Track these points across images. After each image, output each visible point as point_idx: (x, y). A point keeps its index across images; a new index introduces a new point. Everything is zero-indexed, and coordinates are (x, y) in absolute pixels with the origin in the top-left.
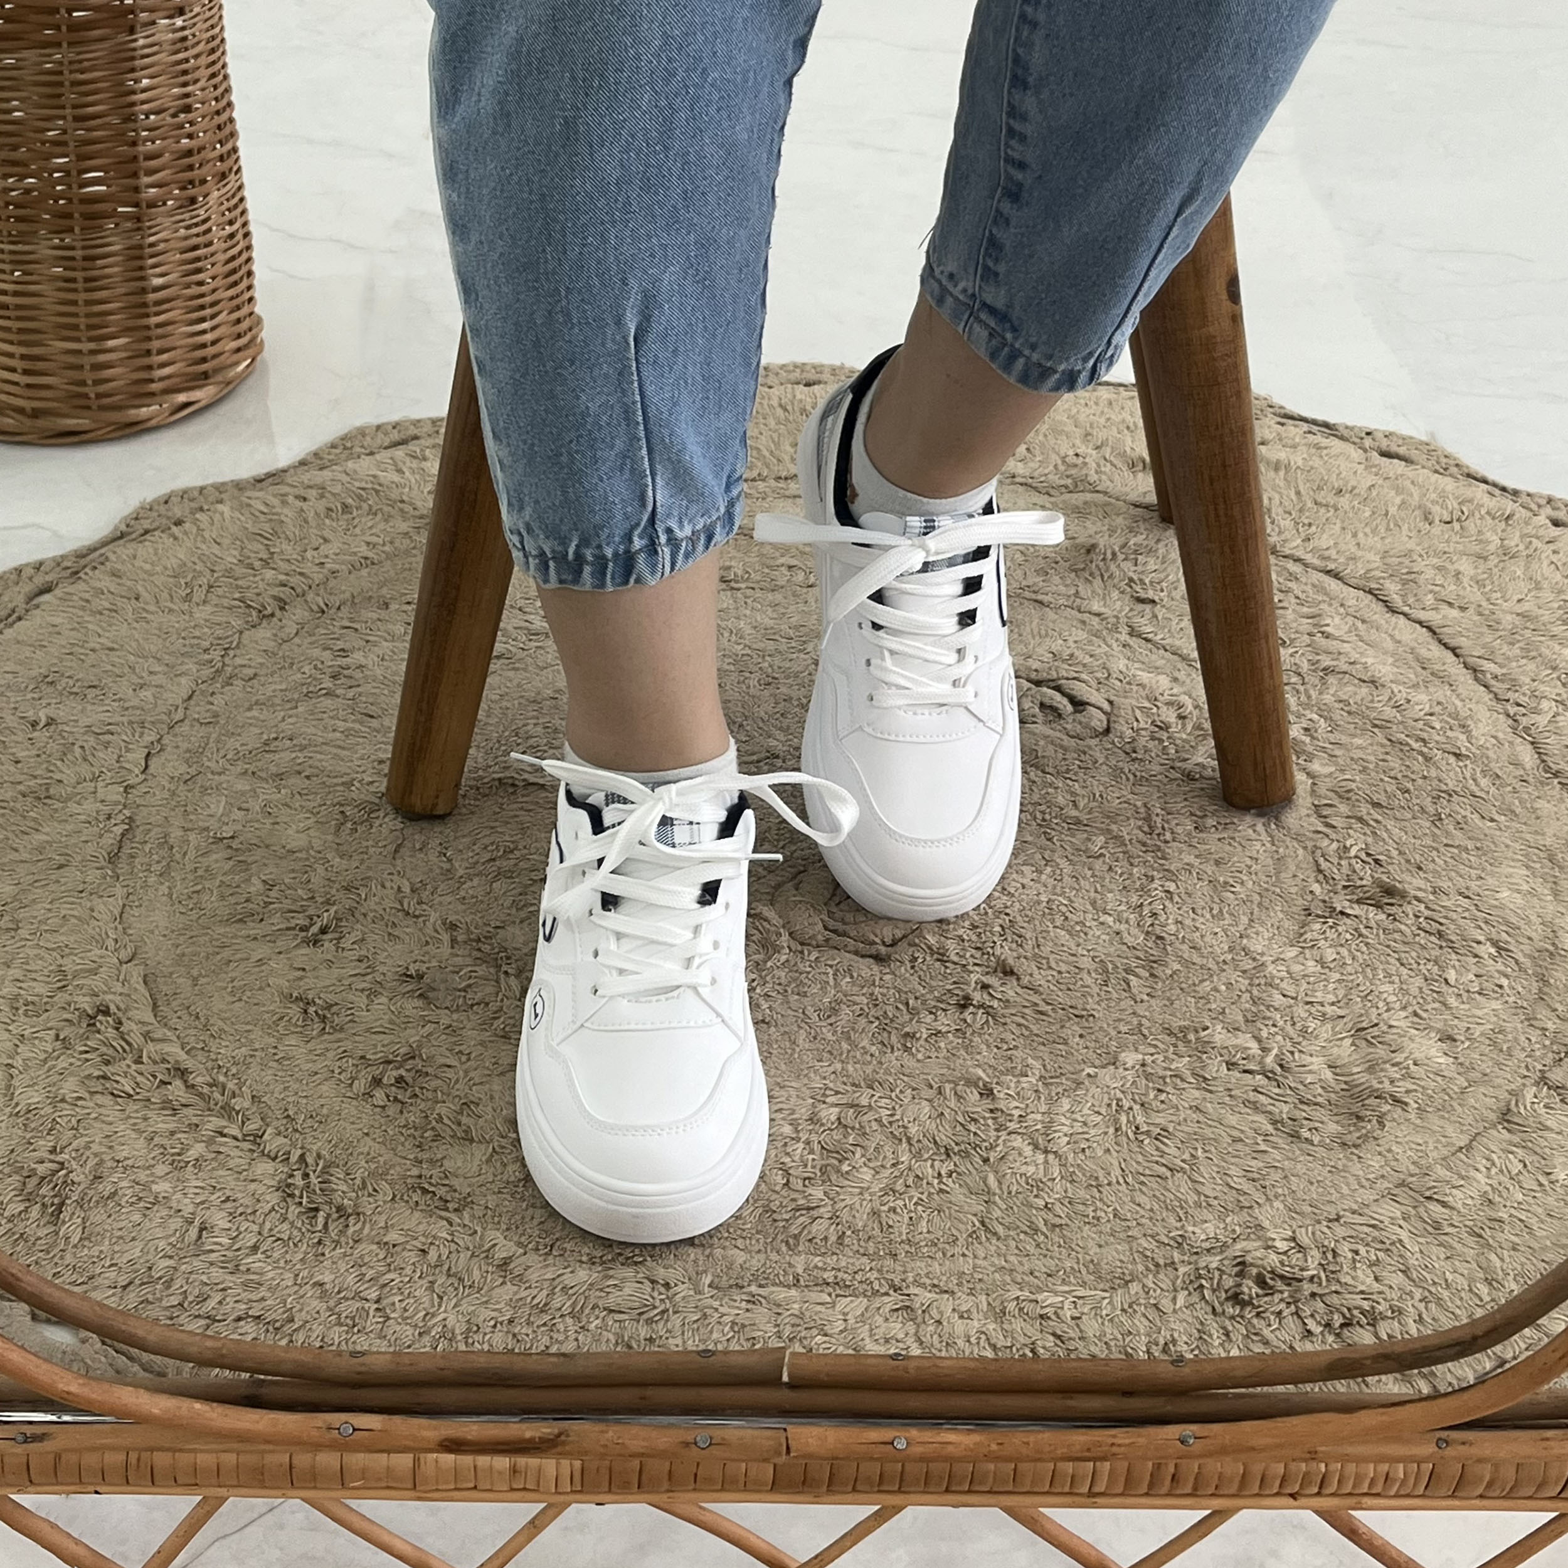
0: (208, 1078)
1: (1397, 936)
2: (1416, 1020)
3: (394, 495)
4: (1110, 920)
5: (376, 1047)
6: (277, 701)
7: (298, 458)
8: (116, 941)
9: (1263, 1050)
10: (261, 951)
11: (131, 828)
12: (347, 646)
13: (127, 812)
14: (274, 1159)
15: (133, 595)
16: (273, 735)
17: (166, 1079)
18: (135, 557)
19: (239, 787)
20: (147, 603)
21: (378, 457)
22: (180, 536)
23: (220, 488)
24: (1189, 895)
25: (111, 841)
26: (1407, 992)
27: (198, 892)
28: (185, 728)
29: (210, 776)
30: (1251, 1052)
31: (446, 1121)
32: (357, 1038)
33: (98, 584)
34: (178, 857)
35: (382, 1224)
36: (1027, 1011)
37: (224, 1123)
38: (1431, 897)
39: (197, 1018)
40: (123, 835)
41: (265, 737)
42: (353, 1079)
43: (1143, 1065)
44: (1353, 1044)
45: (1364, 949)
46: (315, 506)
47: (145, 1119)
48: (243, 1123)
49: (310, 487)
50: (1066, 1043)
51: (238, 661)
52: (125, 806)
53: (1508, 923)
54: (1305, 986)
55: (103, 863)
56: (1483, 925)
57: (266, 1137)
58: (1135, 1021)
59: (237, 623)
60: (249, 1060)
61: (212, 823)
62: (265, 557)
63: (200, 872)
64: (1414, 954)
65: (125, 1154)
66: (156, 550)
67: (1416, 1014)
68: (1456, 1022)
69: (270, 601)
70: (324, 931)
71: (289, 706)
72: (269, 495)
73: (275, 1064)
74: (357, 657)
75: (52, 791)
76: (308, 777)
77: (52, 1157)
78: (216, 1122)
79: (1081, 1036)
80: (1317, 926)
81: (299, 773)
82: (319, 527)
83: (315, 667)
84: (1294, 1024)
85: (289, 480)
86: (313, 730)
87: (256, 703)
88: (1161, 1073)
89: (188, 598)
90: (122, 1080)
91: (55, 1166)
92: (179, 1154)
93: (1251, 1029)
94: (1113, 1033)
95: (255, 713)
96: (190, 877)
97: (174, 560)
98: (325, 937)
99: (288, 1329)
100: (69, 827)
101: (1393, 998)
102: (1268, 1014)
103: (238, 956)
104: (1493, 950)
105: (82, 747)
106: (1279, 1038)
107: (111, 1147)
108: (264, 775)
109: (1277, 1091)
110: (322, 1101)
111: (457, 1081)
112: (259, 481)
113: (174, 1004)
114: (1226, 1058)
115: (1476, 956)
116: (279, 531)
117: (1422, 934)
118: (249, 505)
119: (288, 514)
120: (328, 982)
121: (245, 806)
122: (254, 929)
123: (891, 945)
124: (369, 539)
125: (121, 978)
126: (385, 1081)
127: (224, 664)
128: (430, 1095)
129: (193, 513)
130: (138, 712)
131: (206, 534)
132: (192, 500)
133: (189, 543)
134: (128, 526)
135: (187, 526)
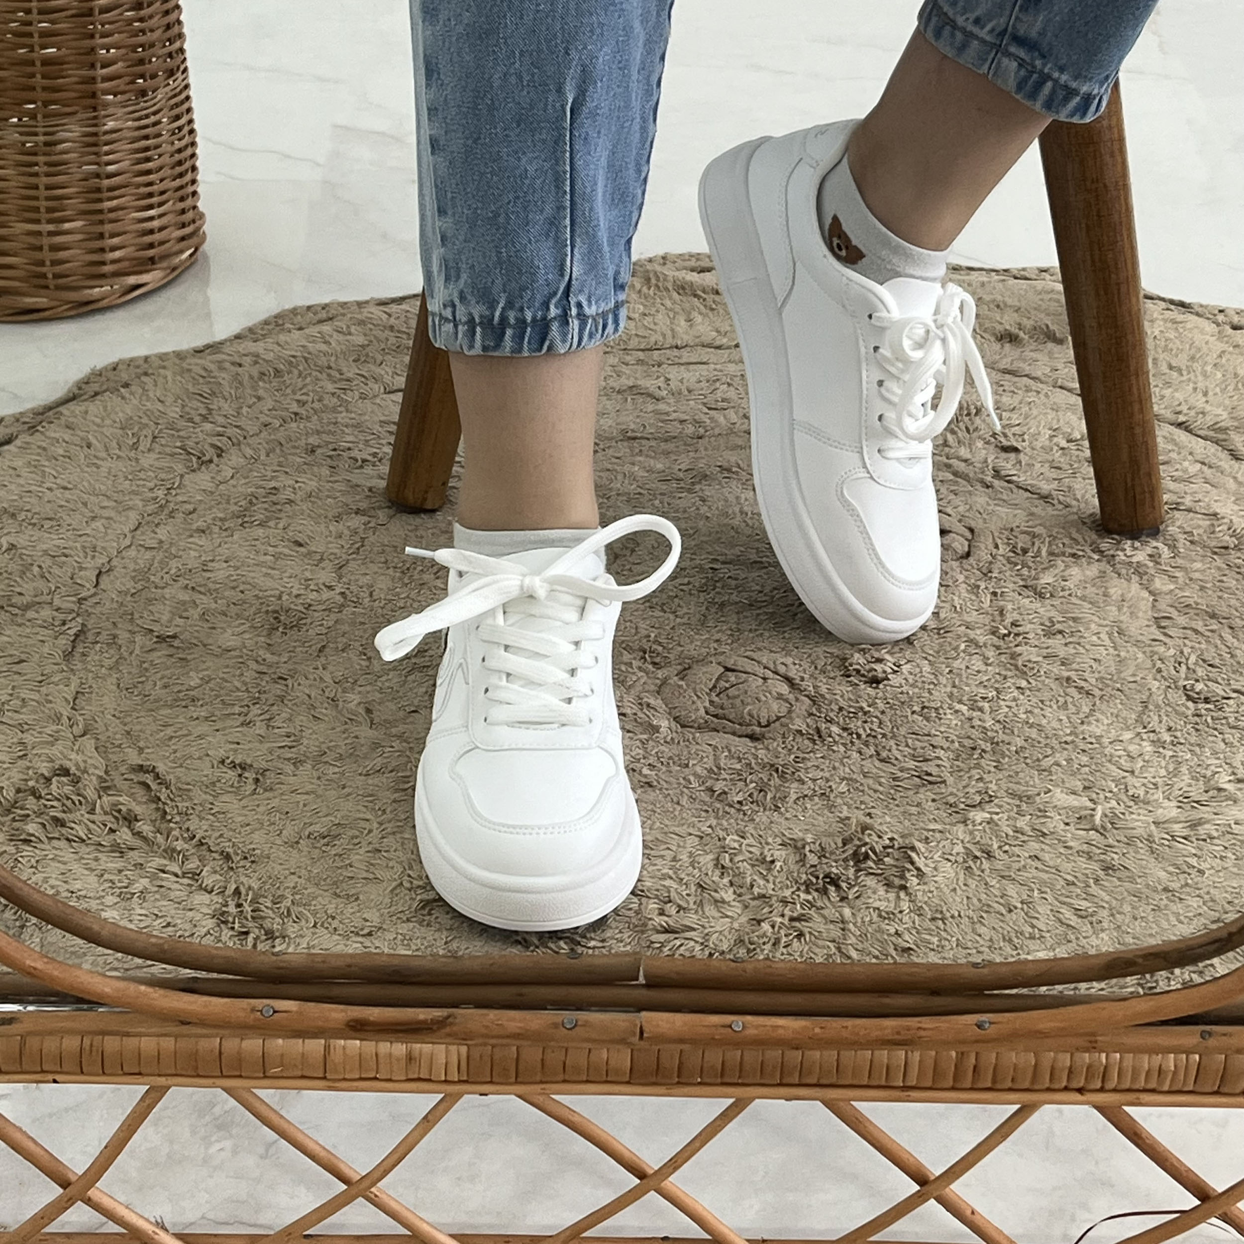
0: (152, 827)
3: (323, 361)
7: (235, 333)
8: (70, 719)
10: (201, 729)
11: (83, 631)
12: (278, 485)
13: (80, 619)
14: (210, 892)
15: (84, 445)
16: (210, 558)
17: (114, 827)
18: (86, 412)
19: (181, 598)
20: (97, 451)
21: (307, 331)
22: (127, 395)
23: (163, 357)
25: (64, 642)
27: (142, 682)
28: (132, 552)
29: (154, 590)
32: (284, 798)
33: (53, 435)
34: (125, 654)
35: (305, 945)
37: (166, 862)
40: (76, 637)
41: (203, 559)
42: (281, 829)
43: (989, 822)
44: (1179, 807)
46: (249, 370)
47: (96, 859)
48: (183, 862)
49: (245, 355)
50: (919, 806)
51: (180, 498)
52: (78, 615)
54: (1139, 764)
55: (59, 660)
57: (203, 873)
58: (982, 786)
59: (180, 468)
61: (156, 628)
62: (204, 412)
63: (145, 668)
65: (78, 886)
66: (105, 408)
69: (209, 449)
71: (225, 534)
72: (207, 361)
73: (211, 817)
74: (287, 494)
75: (14, 601)
76: (242, 592)
78: (158, 862)
79: (934, 800)
81: (234, 588)
82: (255, 388)
83: (250, 502)
84: (1127, 793)
85: (227, 351)
86: (246, 554)
87: (196, 532)
88: (1005, 829)
89: (135, 446)
90: (77, 827)
92: (126, 887)
93: (1087, 794)
95: (194, 540)
96: (136, 670)
97: (121, 414)
100: (27, 632)
103: (178, 735)
105: (40, 567)
106: (1113, 802)
107: (65, 882)
108: (202, 589)
109: (1107, 843)
110: (252, 846)
111: (372, 830)
112: (198, 351)
113: (122, 768)
114: (1064, 817)
116: (217, 391)
118: (189, 370)
119: (224, 378)
120: (258, 755)
121: (185, 614)
122: (196, 712)
123: (766, 728)
124: (298, 397)
125: (76, 748)
127: (167, 501)
129: (138, 377)
130: (90, 539)
131: (151, 394)
132: (138, 367)
133: (135, 402)
134: (80, 388)
135: (133, 388)
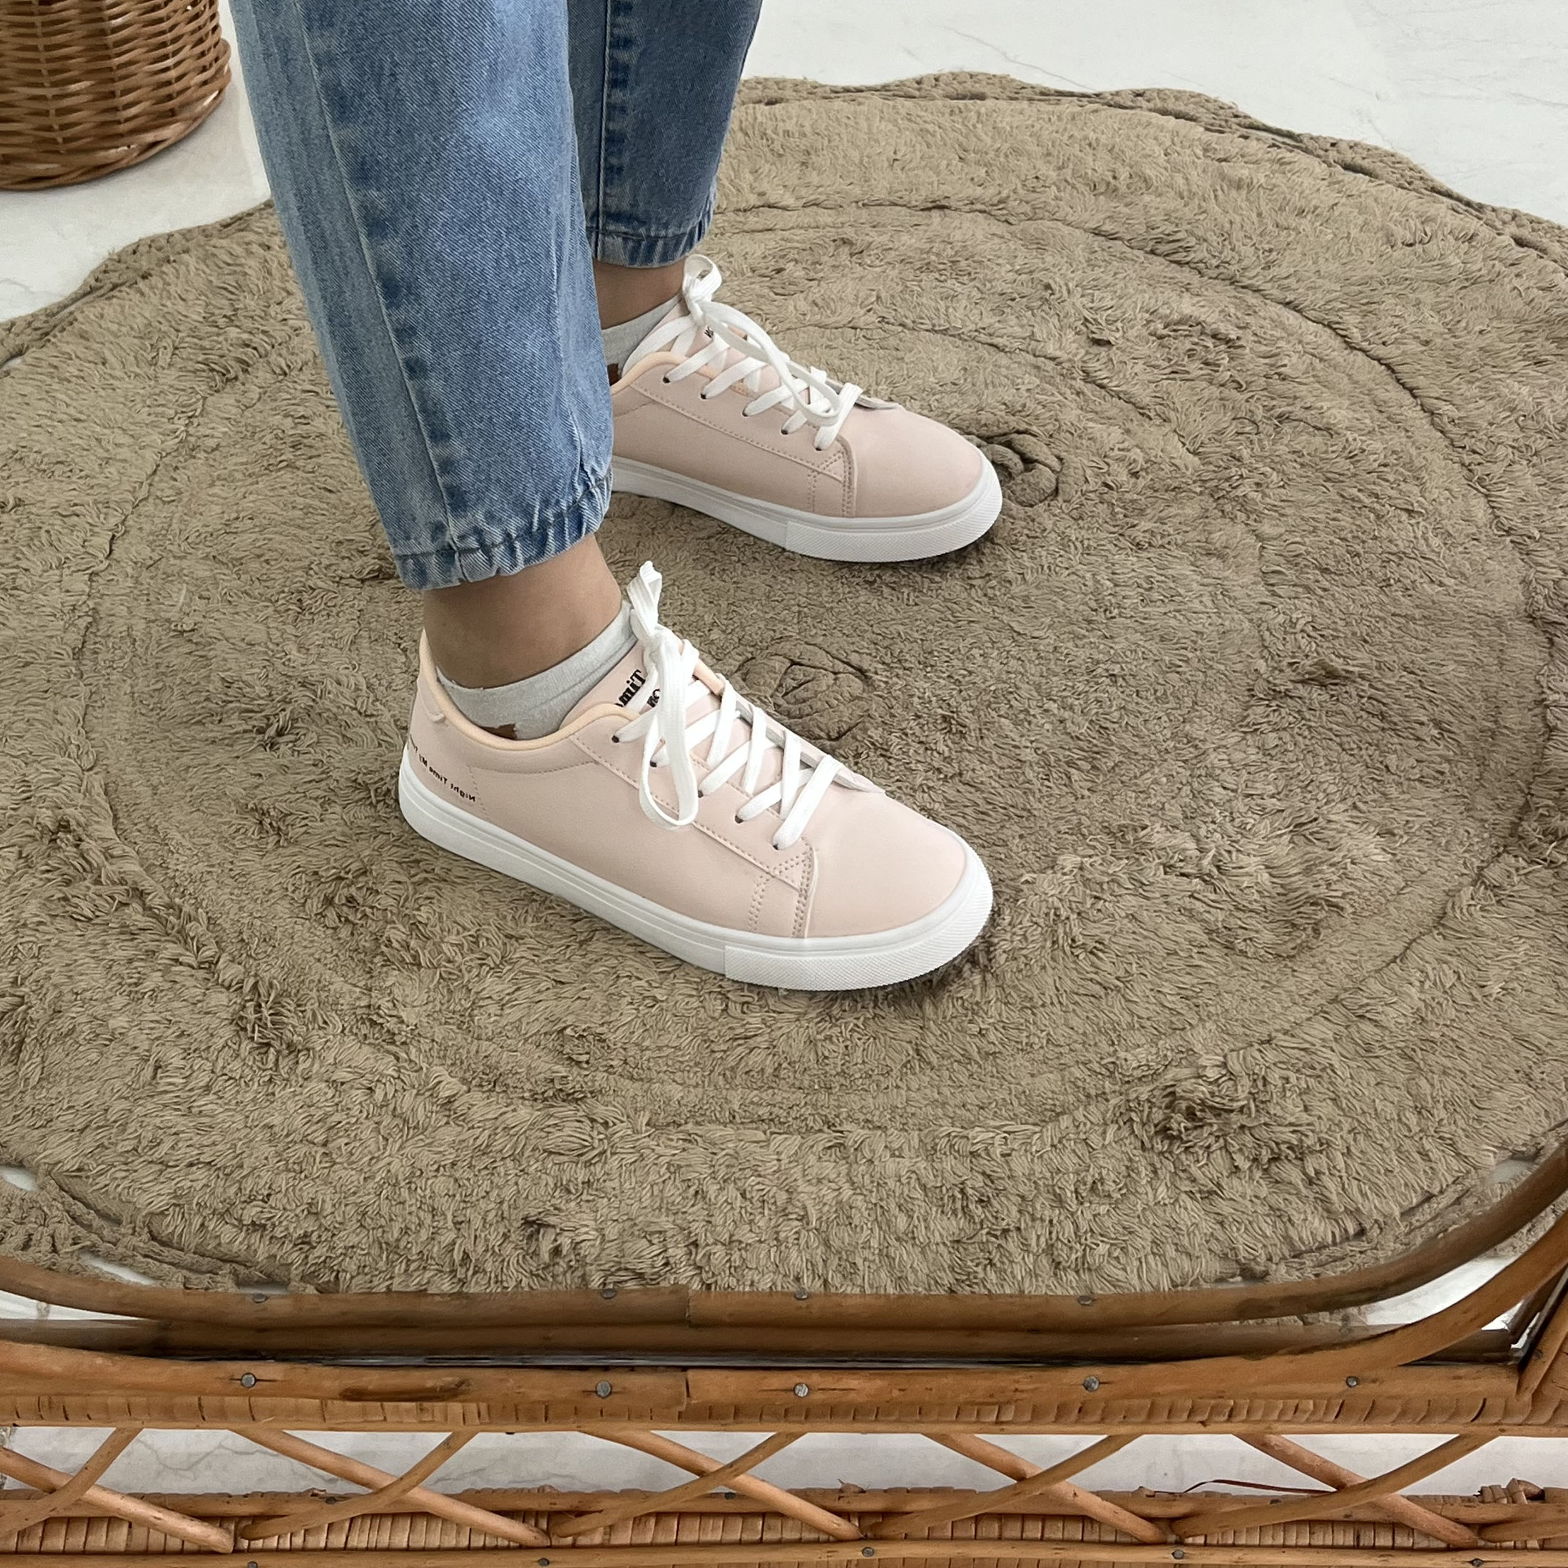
0: (166, 899)
1: (1339, 718)
2: (1355, 813)
4: (1053, 707)
5: (328, 862)
6: (239, 476)
8: (78, 747)
9: (1201, 850)
10: (220, 756)
11: (95, 620)
12: (308, 413)
13: (91, 604)
14: (228, 988)
15: (99, 360)
16: (234, 515)
17: (124, 899)
18: (102, 316)
19: (201, 574)
20: (113, 369)
22: (146, 290)
23: (186, 234)
24: (1134, 676)
25: (75, 636)
26: (1347, 782)
27: (159, 690)
28: (148, 508)
29: (172, 561)
30: (1189, 853)
31: (395, 944)
32: (311, 852)
33: (66, 348)
34: (140, 651)
35: (331, 1061)
36: (967, 810)
37: (181, 950)
38: (1376, 675)
39: (156, 831)
40: (87, 628)
41: (226, 517)
42: (306, 898)
43: (1081, 869)
44: (1291, 841)
45: (1306, 733)
46: (277, 256)
47: (104, 946)
48: (198, 949)
50: (1005, 844)
51: (203, 430)
52: (89, 596)
53: (1452, 702)
54: (1245, 776)
55: (68, 661)
56: (1427, 705)
57: (220, 965)
58: (1075, 821)
59: (202, 388)
60: (206, 877)
61: (174, 614)
62: (229, 313)
63: (162, 669)
64: (1355, 738)
65: (83, 985)
66: (122, 307)
67: (1355, 807)
68: (1395, 814)
69: (233, 363)
70: (280, 733)
71: (250, 480)
72: (234, 243)
73: (230, 881)
74: (318, 424)
75: (19, 582)
76: (267, 562)
77: (12, 991)
78: (172, 949)
79: (1021, 837)
80: (1260, 710)
81: (259, 557)
82: (283, 280)
83: (277, 437)
84: (1233, 820)
85: (254, 226)
86: (272, 508)
87: (218, 478)
88: (1099, 878)
89: (153, 362)
90: (82, 904)
91: (17, 999)
92: (136, 984)
93: (1189, 827)
94: (1053, 833)
95: (216, 490)
96: (152, 672)
97: (139, 318)
98: (281, 740)
99: (237, 1175)
100: (35, 622)
101: (1332, 789)
102: (1208, 810)
103: (196, 762)
104: (1435, 732)
105: (48, 531)
106: (1218, 836)
107: (70, 977)
108: (224, 559)
109: (1213, 896)
110: (276, 923)
111: (406, 900)
112: (225, 226)
113: (134, 815)
114: (1163, 860)
115: (1418, 739)
116: (243, 283)
117: (1365, 715)
118: (214, 255)
119: (252, 266)
120: (283, 790)
121: (205, 594)
122: (214, 731)
123: (837, 739)
125: (83, 788)
126: (336, 900)
127: (188, 434)
128: (379, 914)
129: (159, 265)
130: (104, 490)
131: (172, 289)
132: (159, 249)
133: (155, 300)
134: (97, 280)
135: (153, 280)
